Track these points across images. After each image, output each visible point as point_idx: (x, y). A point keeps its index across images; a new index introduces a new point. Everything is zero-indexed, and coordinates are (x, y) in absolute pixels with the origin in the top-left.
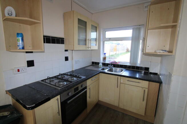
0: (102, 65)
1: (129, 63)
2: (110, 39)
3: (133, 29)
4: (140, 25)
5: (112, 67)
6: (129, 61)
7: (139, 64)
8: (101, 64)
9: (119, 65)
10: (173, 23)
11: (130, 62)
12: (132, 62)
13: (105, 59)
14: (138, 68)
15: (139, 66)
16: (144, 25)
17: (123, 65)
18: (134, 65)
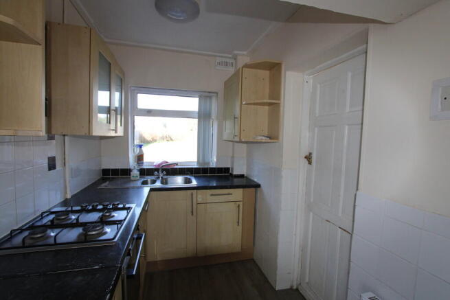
0: (138, 173)
1: (196, 164)
2: (149, 113)
3: (200, 97)
4: (209, 92)
5: (164, 175)
6: (196, 160)
7: (214, 162)
8: (135, 173)
9: (176, 169)
10: (270, 99)
11: (198, 162)
12: (201, 161)
13: (140, 158)
14: (213, 170)
15: (214, 166)
16: (217, 93)
17: (184, 169)
18: (206, 167)
